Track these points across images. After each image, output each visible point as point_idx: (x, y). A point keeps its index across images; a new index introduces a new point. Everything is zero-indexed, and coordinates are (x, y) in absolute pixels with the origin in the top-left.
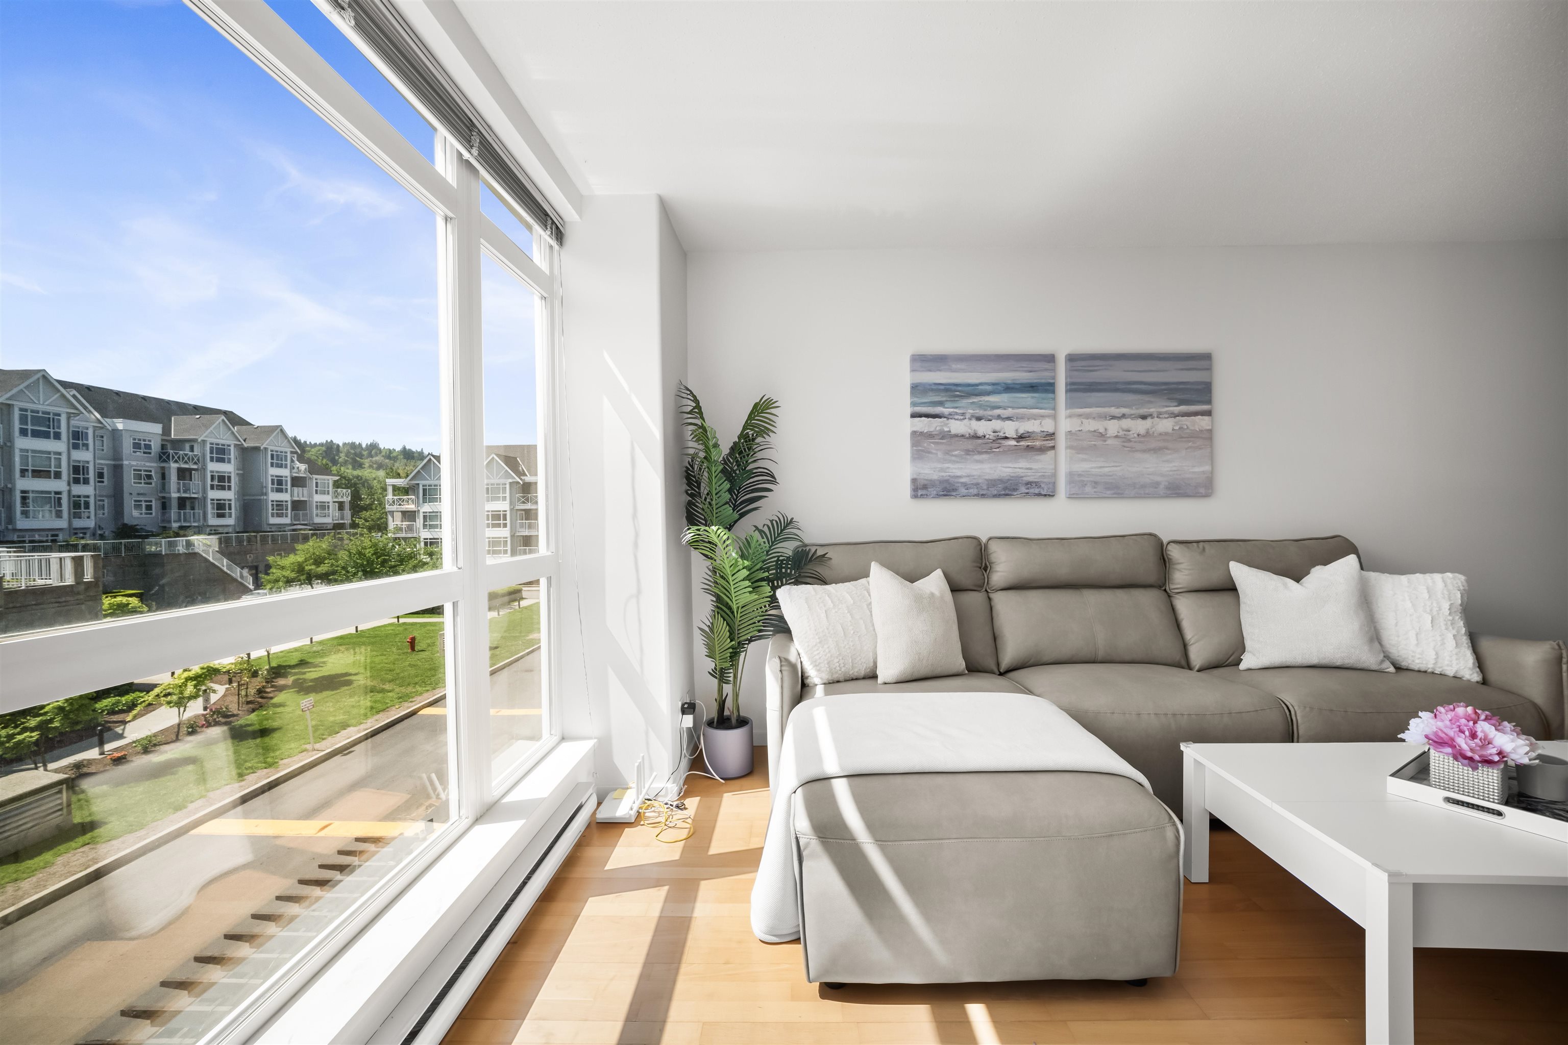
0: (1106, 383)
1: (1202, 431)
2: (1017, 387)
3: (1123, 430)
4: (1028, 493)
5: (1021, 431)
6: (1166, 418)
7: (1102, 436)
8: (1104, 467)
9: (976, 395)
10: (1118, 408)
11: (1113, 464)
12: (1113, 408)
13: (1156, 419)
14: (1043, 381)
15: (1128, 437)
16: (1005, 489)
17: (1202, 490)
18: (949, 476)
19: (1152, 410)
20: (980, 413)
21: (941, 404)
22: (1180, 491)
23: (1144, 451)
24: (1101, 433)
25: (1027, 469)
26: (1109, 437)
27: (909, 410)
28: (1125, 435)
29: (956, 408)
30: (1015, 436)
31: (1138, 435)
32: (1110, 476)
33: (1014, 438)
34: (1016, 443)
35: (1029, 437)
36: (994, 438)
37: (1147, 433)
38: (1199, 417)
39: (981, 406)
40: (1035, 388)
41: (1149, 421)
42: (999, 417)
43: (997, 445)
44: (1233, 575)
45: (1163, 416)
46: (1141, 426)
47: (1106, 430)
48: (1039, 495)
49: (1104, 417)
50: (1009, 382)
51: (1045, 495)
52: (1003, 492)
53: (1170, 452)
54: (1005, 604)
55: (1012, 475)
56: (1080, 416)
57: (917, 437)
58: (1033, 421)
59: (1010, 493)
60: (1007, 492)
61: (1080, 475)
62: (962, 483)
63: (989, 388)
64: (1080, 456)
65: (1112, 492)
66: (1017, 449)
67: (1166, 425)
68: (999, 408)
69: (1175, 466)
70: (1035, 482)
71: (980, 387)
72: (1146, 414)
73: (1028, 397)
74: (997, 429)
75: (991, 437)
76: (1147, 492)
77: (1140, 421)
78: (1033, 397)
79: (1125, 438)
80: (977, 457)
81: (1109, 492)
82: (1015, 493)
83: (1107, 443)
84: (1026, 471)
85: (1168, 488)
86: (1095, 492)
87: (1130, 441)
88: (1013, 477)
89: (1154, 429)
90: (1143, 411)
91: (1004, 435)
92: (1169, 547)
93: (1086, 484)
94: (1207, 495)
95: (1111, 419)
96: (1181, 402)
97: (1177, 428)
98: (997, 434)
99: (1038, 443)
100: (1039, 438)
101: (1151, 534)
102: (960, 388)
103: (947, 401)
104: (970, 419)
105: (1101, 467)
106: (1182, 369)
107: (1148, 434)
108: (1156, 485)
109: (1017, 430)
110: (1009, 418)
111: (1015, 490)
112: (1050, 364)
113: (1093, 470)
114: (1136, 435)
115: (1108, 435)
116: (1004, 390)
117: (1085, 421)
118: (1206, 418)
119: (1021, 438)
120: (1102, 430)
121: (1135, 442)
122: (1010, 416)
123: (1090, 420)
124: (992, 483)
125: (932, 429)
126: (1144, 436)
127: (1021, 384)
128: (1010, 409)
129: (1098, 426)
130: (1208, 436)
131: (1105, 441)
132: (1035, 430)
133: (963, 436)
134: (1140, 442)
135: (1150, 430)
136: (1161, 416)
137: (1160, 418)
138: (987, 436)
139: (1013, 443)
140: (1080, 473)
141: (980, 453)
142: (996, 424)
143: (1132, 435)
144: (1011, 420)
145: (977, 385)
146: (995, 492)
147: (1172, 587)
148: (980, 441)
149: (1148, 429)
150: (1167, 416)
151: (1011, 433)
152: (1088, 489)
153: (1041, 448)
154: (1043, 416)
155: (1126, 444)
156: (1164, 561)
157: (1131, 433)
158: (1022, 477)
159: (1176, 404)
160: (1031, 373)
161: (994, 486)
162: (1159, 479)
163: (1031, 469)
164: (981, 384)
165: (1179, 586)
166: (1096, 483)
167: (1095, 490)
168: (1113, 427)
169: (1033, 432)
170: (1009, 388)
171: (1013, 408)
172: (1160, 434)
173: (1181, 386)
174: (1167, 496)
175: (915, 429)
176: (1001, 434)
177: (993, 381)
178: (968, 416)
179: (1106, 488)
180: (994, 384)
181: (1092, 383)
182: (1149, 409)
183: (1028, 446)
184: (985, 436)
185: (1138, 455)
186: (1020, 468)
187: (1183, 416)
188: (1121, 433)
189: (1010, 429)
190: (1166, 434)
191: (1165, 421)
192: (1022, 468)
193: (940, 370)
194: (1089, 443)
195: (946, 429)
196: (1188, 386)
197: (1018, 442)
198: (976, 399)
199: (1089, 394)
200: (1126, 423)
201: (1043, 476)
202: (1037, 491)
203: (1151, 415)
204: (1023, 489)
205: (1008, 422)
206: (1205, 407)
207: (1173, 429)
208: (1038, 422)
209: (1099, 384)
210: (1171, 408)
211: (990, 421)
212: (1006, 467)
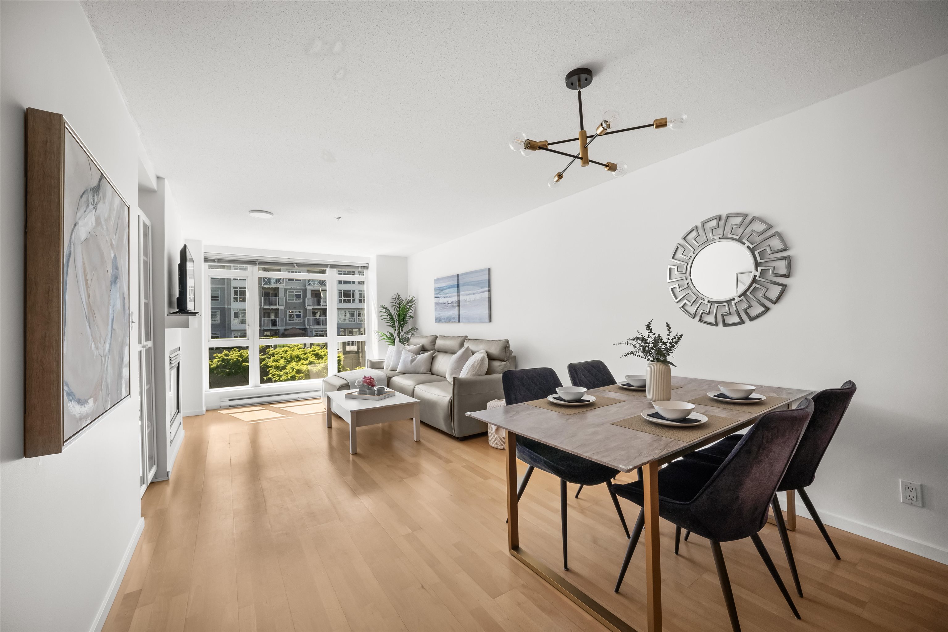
1: (487, 298)
7: (467, 301)
10: (469, 291)
11: (468, 311)
14: (455, 284)
16: (449, 320)
17: (487, 320)
18: (440, 316)
19: (475, 291)
20: (445, 295)
22: (481, 321)
23: (474, 306)
27: (434, 296)
28: (470, 300)
29: (441, 294)
32: (467, 315)
35: (453, 303)
36: (447, 303)
38: (486, 293)
39: (445, 293)
40: (454, 286)
41: (475, 295)
43: (447, 306)
46: (473, 297)
49: (466, 295)
53: (479, 306)
56: (462, 295)
57: (436, 304)
62: (442, 318)
64: (463, 308)
66: (451, 307)
67: (478, 296)
68: (448, 294)
69: (480, 311)
70: (454, 318)
73: (453, 290)
74: (448, 300)
76: (474, 321)
77: (473, 295)
79: (470, 302)
80: (445, 310)
85: (479, 320)
88: (450, 316)
91: (449, 302)
92: (465, 341)
93: (463, 318)
95: (469, 295)
96: (482, 288)
100: (455, 303)
101: (466, 336)
102: (441, 288)
103: (439, 292)
104: (443, 298)
105: (465, 312)
106: (482, 275)
107: (475, 300)
108: (476, 318)
109: (451, 301)
110: (449, 297)
114: (472, 300)
120: (466, 299)
121: (472, 303)
124: (448, 318)
127: (451, 285)
131: (467, 303)
132: (454, 300)
133: (442, 303)
137: (477, 294)
140: (462, 314)
141: (445, 308)
145: (444, 287)
146: (447, 321)
148: (445, 305)
149: (475, 298)
152: (464, 320)
153: (455, 306)
154: (455, 296)
155: (470, 304)
156: (463, 345)
158: (452, 316)
159: (480, 288)
160: (453, 282)
162: (477, 316)
163: (454, 313)
166: (465, 318)
168: (469, 298)
170: (449, 287)
171: (450, 293)
172: (477, 300)
173: (482, 281)
174: (478, 323)
179: (467, 320)
180: (447, 286)
181: (464, 283)
183: (453, 306)
185: (473, 308)
187: (482, 293)
192: (452, 313)
193: (438, 283)
194: (464, 304)
195: (440, 301)
197: (451, 304)
198: (444, 291)
199: (464, 287)
201: (456, 316)
202: (454, 320)
203: (475, 293)
204: (452, 320)
205: (449, 298)
206: (487, 289)
207: (480, 298)
208: (454, 298)
209: (466, 283)
210: (479, 290)
211: (446, 298)
212: (449, 313)
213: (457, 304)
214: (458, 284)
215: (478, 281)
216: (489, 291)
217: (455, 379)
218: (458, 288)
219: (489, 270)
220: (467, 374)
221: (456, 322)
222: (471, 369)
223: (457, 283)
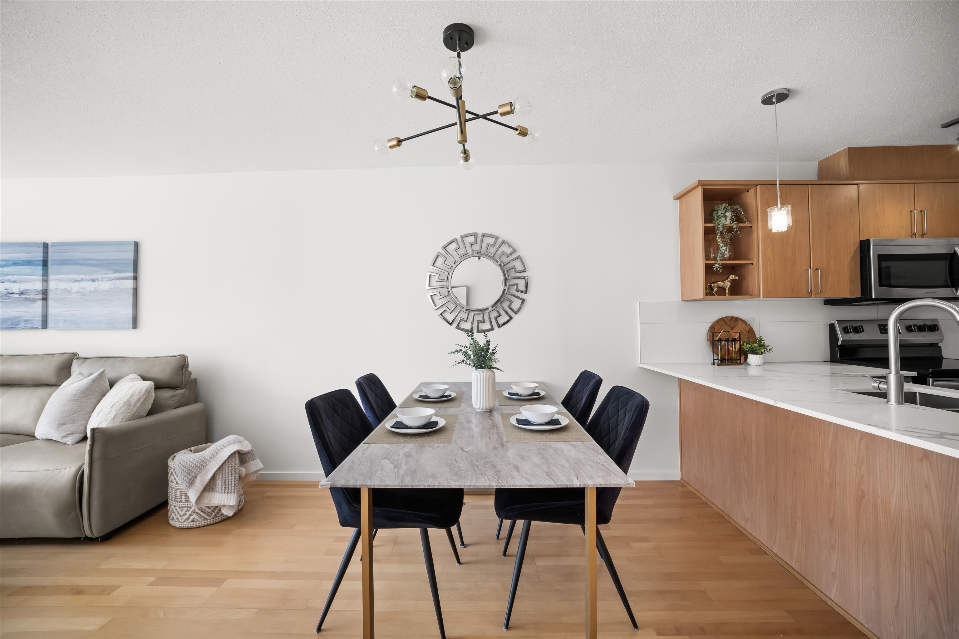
0: (71, 260)
1: (127, 289)
2: (20, 262)
3: (81, 289)
4: (25, 327)
5: (22, 289)
7: (69, 292)
10: (79, 275)
11: (75, 309)
12: (76, 275)
14: (36, 259)
15: (84, 293)
16: (11, 324)
17: (127, 325)
19: (98, 276)
22: (113, 326)
23: (93, 301)
24: (68, 290)
25: (25, 312)
26: (73, 293)
28: (82, 291)
30: (18, 292)
31: (90, 291)
32: (73, 317)
33: (17, 294)
34: (19, 296)
35: (26, 293)
36: (6, 293)
38: (126, 280)
40: (31, 263)
41: (96, 283)
42: (9, 281)
43: (8, 298)
45: (105, 280)
46: (91, 286)
47: (71, 288)
48: (32, 328)
49: (70, 281)
50: (15, 259)
51: (36, 328)
52: (11, 326)
53: (107, 302)
55: (16, 316)
56: (56, 280)
58: (29, 283)
59: (15, 326)
60: (13, 326)
61: (57, 316)
63: (3, 263)
64: (57, 304)
65: (74, 326)
66: (19, 300)
67: (106, 285)
68: (8, 275)
69: (111, 311)
70: (30, 320)
72: (95, 278)
73: (26, 269)
74: (8, 287)
75: (4, 293)
76: (93, 327)
77: (91, 283)
78: (29, 269)
79: (82, 293)
81: (71, 327)
82: (18, 327)
83: (72, 296)
84: (24, 313)
85: (106, 324)
87: (84, 295)
88: (17, 317)
89: (99, 288)
90: (93, 277)
91: (12, 292)
93: (59, 322)
94: (131, 328)
95: (75, 282)
96: (116, 271)
97: (112, 287)
98: (7, 291)
99: (32, 297)
100: (32, 293)
105: (68, 311)
106: (117, 251)
107: (95, 291)
108: (99, 322)
109: (19, 289)
110: (15, 282)
111: (17, 325)
112: (40, 248)
113: (64, 313)
114: (88, 292)
115: (72, 292)
116: (12, 264)
117: (59, 283)
118: (130, 281)
119: (22, 293)
120: (69, 289)
121: (87, 296)
122: (16, 280)
123: (62, 282)
126: (93, 292)
127: (23, 261)
128: (15, 276)
129: (67, 286)
130: (131, 292)
131: (70, 295)
132: (30, 289)
134: (91, 296)
136: (103, 280)
137: (103, 281)
138: (2, 292)
139: (17, 296)
142: (7, 285)
144: (16, 282)
146: (6, 326)
149: (96, 288)
151: (16, 290)
152: (60, 325)
153: (33, 300)
154: (35, 280)
155: (82, 297)
157: (86, 290)
158: (22, 317)
159: (112, 272)
160: (29, 254)
161: (5, 322)
162: (102, 318)
163: (27, 312)
166: (65, 321)
167: (64, 325)
168: (75, 287)
170: (15, 263)
171: (17, 275)
172: (103, 291)
173: (116, 261)
174: (105, 330)
176: (10, 291)
177: (6, 259)
179: (70, 324)
180: (6, 261)
181: (65, 259)
183: (26, 298)
185: (90, 304)
186: (20, 311)
187: (116, 280)
188: (81, 290)
189: (16, 288)
190: (106, 291)
191: (106, 283)
192: (22, 312)
194: (61, 296)
196: (121, 262)
197: (20, 296)
199: (63, 266)
200: (83, 284)
201: (35, 316)
202: (30, 325)
203: (97, 279)
204: (22, 324)
205: (14, 284)
206: (131, 274)
207: (110, 288)
208: (32, 283)
209: (69, 260)
210: (109, 275)
211: (4, 283)
212: (13, 311)
213: (40, 296)
214: (45, 259)
215: (107, 260)
216: (135, 278)
217: (96, 431)
218: (45, 268)
219: (136, 245)
220: (114, 418)
221: (38, 328)
222: (123, 409)
223: (43, 257)
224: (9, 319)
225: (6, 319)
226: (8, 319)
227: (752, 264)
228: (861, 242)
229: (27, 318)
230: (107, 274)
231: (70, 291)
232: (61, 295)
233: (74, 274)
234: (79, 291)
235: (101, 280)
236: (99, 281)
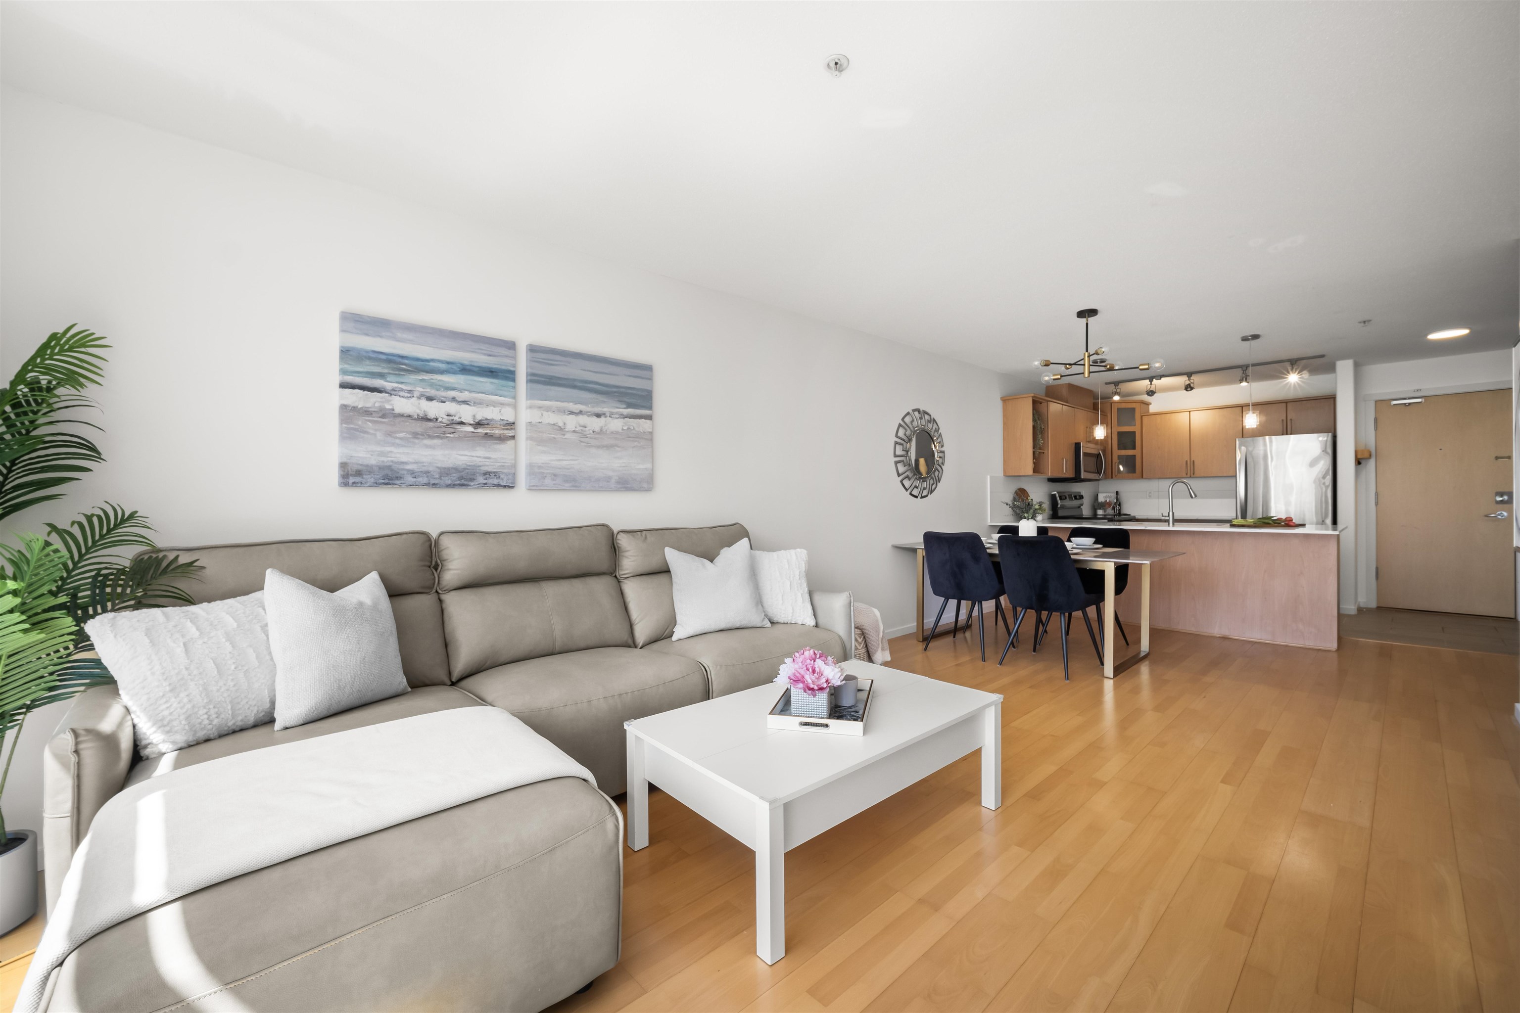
0: (564, 379)
1: (645, 432)
2: (475, 369)
3: (580, 426)
4: (486, 484)
5: (479, 418)
6: (616, 418)
7: (561, 429)
8: (563, 460)
9: (427, 372)
10: (576, 404)
11: (571, 458)
12: (571, 404)
13: (608, 418)
14: (503, 367)
15: (585, 433)
16: (461, 478)
17: (645, 485)
18: (392, 461)
19: (605, 410)
20: (432, 392)
21: (381, 376)
22: (628, 486)
23: (598, 447)
24: (560, 427)
25: (485, 458)
26: (568, 432)
27: (337, 379)
28: (582, 430)
29: (402, 383)
30: (472, 422)
31: (594, 432)
32: (568, 469)
33: (470, 424)
34: (473, 430)
35: (488, 424)
36: (448, 423)
37: (601, 430)
38: (643, 420)
39: (432, 385)
40: (495, 373)
41: (603, 419)
42: (454, 400)
43: (452, 430)
44: (667, 559)
45: (614, 416)
46: (595, 424)
47: (565, 424)
48: (498, 486)
49: (562, 411)
50: (466, 363)
51: (505, 486)
52: (458, 482)
53: (619, 449)
54: (458, 603)
55: (468, 464)
56: (540, 407)
57: (348, 412)
58: (492, 408)
59: (466, 483)
60: (463, 482)
61: (539, 467)
62: (408, 470)
63: (443, 366)
64: (540, 448)
65: (571, 484)
66: (474, 437)
67: (616, 425)
68: (454, 389)
69: (624, 463)
70: (494, 473)
71: (431, 364)
72: (600, 412)
73: (486, 382)
74: (452, 412)
75: (444, 421)
76: (601, 485)
77: (595, 419)
78: (492, 383)
79: (581, 433)
80: (427, 442)
81: (567, 485)
82: (472, 484)
83: (565, 437)
84: (484, 460)
85: (618, 482)
86: (554, 484)
87: (586, 436)
88: (469, 466)
89: (606, 427)
90: (598, 410)
91: (460, 420)
92: (619, 537)
93: (545, 476)
94: (649, 490)
95: (570, 414)
96: (629, 406)
97: (625, 428)
98: (451, 418)
99: (497, 432)
100: (499, 426)
101: (603, 525)
102: (406, 361)
103: (389, 373)
104: (419, 398)
105: (560, 460)
106: (630, 376)
107: (601, 432)
108: (608, 479)
109: (474, 416)
110: (465, 402)
111: (472, 480)
112: (511, 351)
113: (552, 462)
114: (591, 432)
115: (566, 430)
116: (460, 371)
117: (545, 413)
118: (648, 421)
119: (478, 424)
120: (561, 424)
121: (591, 438)
122: (467, 400)
123: (549, 413)
124: (445, 472)
125: (369, 405)
126: (598, 433)
127: (479, 367)
128: (467, 393)
129: (558, 419)
130: (649, 438)
131: (564, 435)
132: (495, 418)
133: (409, 416)
134: (595, 439)
135: (603, 428)
136: (612, 416)
137: (612, 417)
138: (440, 420)
139: (470, 429)
140: (539, 465)
141: (431, 437)
142: (451, 407)
143: (588, 431)
144: (468, 404)
145: (427, 361)
146: (449, 482)
147: (621, 573)
148: (431, 424)
150: (617, 416)
151: (467, 418)
152: (548, 481)
153: (500, 437)
154: (502, 404)
155: (582, 439)
156: (614, 549)
157: (587, 429)
158: (480, 466)
159: (625, 406)
160: (491, 358)
161: (448, 474)
162: (610, 473)
163: (489, 458)
164: (432, 360)
165: (626, 572)
166: (555, 475)
167: (554, 482)
168: (571, 422)
169: (492, 420)
170: (466, 370)
171: (470, 391)
172: (612, 433)
173: (629, 391)
174: (617, 490)
175: (345, 402)
176: (456, 419)
177: (448, 360)
178: (416, 394)
179: (564, 481)
180: (448, 363)
181: (551, 376)
182: (603, 408)
183: (486, 434)
184: (437, 419)
185: (593, 450)
186: (477, 457)
187: (630, 418)
188: (579, 429)
189: (467, 413)
190: (617, 433)
191: (616, 421)
192: (479, 457)
193: (381, 337)
195: (388, 407)
196: (635, 392)
197: (475, 429)
198: (427, 377)
199: (548, 387)
200: (583, 419)
201: (503, 466)
202: (496, 482)
203: (604, 414)
204: (481, 480)
207: (623, 429)
208: (497, 409)
209: (559, 378)
210: (621, 410)
211: (444, 402)
212: (462, 455)
215: (616, 387)
224: (456, 469)
225: (449, 469)
226: (453, 468)
227: (1044, 453)
228: (1076, 444)
229: (489, 469)
230: (617, 408)
231: (562, 427)
232: (549, 434)
233: (568, 402)
234: (576, 429)
235: (610, 417)
236: (606, 417)
